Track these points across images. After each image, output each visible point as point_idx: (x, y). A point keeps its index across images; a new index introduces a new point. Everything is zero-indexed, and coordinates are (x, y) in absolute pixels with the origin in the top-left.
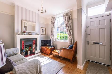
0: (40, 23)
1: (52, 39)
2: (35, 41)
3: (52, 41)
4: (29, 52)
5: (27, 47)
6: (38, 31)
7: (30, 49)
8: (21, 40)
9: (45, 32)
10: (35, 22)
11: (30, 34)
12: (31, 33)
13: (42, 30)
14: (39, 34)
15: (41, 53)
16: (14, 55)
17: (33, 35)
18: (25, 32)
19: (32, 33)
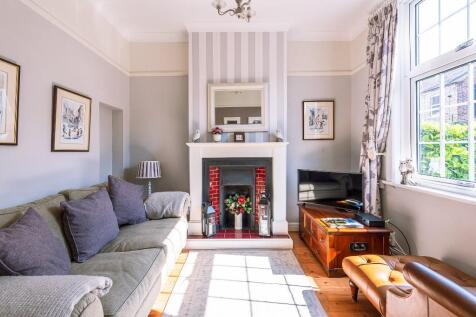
0: (288, 77)
1: (369, 169)
2: (265, 172)
3: (375, 181)
4: (238, 219)
5: (233, 195)
8: (207, 163)
9: (328, 122)
10: (265, 80)
12: (243, 134)
13: (307, 114)
14: (280, 136)
15: (289, 242)
16: (164, 218)
17: (254, 141)
18: (216, 131)
19: (246, 135)
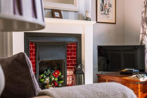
2: (76, 47)
6: (86, 5)
7: (56, 79)
9: (112, 9)
11: (57, 14)
12: (59, 11)
19: (62, 12)
